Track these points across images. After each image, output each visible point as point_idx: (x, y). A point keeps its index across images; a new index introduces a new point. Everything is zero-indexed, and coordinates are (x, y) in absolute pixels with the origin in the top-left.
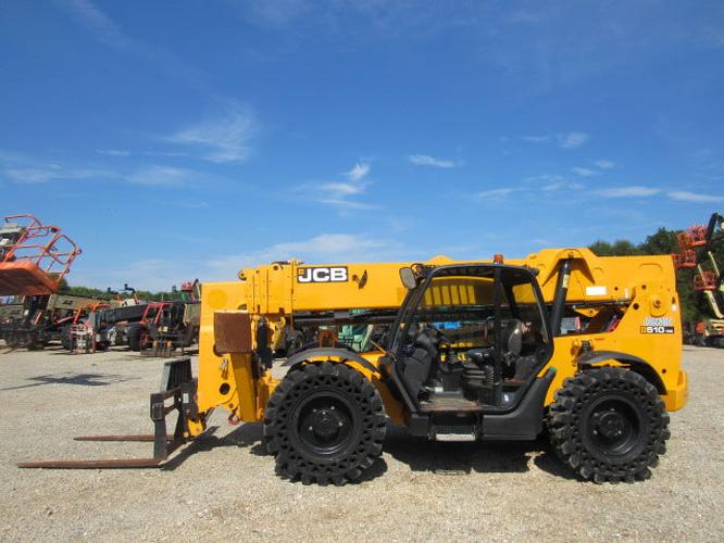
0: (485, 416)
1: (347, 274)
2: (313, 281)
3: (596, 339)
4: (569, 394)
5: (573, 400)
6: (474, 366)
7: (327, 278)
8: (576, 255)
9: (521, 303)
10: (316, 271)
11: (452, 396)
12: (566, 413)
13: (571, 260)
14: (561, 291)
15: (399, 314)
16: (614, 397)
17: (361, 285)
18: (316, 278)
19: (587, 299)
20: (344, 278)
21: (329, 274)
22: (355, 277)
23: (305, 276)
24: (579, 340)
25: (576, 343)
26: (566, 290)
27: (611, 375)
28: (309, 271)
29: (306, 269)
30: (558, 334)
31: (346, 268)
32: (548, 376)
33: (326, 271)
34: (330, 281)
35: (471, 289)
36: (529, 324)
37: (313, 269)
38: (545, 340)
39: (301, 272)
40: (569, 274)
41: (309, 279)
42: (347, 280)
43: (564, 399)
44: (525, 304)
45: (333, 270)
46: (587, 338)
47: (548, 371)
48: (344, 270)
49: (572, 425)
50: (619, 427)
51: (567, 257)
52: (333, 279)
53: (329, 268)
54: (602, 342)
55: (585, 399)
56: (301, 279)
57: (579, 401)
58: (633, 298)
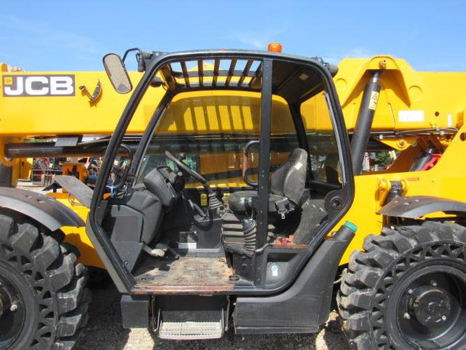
0: (239, 300)
1: (73, 85)
2: (25, 94)
3: (410, 180)
4: (373, 264)
5: (380, 273)
6: (232, 217)
7: (45, 91)
8: (390, 66)
9: (313, 131)
10: (29, 81)
11: (209, 255)
12: (368, 292)
13: (382, 72)
14: (367, 115)
15: (142, 142)
16: (441, 268)
17: (94, 101)
18: (30, 91)
19: (398, 126)
20: (70, 91)
21: (48, 85)
22: (84, 90)
23: (14, 87)
24: (387, 180)
25: (383, 185)
26: (372, 113)
27: (439, 235)
28: (20, 80)
29: (15, 78)
30: (360, 171)
31: (73, 77)
32: (342, 237)
33: (45, 80)
34: (49, 94)
35: (247, 111)
36: (322, 159)
37: (25, 77)
38: (342, 179)
39: (9, 81)
40: (378, 91)
41: (19, 91)
42: (73, 94)
43: (367, 270)
44: (318, 132)
45: (53, 80)
46: (397, 177)
47: (343, 228)
48: (69, 80)
49: (375, 309)
50: (442, 310)
51: (377, 67)
52: (54, 91)
53: (48, 77)
54: (418, 183)
55: (398, 271)
56: (8, 91)
57: (389, 274)
58: (458, 127)
